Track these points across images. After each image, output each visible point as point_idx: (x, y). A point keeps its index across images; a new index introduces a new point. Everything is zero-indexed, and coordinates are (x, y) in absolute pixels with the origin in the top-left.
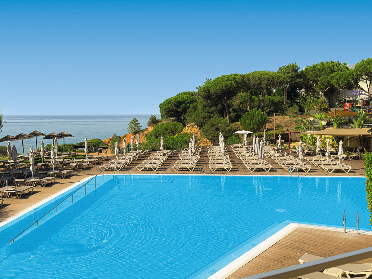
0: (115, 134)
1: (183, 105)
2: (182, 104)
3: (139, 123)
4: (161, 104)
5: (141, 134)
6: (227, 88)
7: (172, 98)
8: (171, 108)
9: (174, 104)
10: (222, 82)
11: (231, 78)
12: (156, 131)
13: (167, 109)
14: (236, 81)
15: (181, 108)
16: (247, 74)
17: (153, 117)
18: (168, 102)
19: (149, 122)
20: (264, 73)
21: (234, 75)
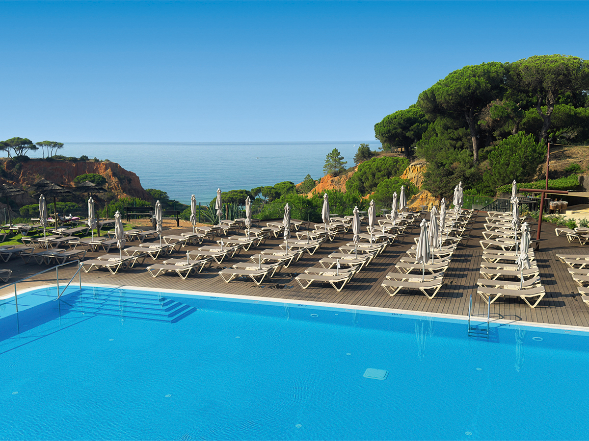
0: (309, 176)
1: (415, 125)
2: (412, 124)
3: (343, 158)
4: (377, 124)
5: (343, 176)
6: (470, 91)
7: (396, 112)
8: (393, 132)
9: (399, 124)
10: (460, 80)
11: (479, 71)
12: (361, 172)
13: (387, 133)
14: (489, 77)
15: (412, 130)
16: (516, 64)
17: (364, 147)
18: (389, 121)
19: (357, 156)
20: (550, 59)
21: (488, 64)
